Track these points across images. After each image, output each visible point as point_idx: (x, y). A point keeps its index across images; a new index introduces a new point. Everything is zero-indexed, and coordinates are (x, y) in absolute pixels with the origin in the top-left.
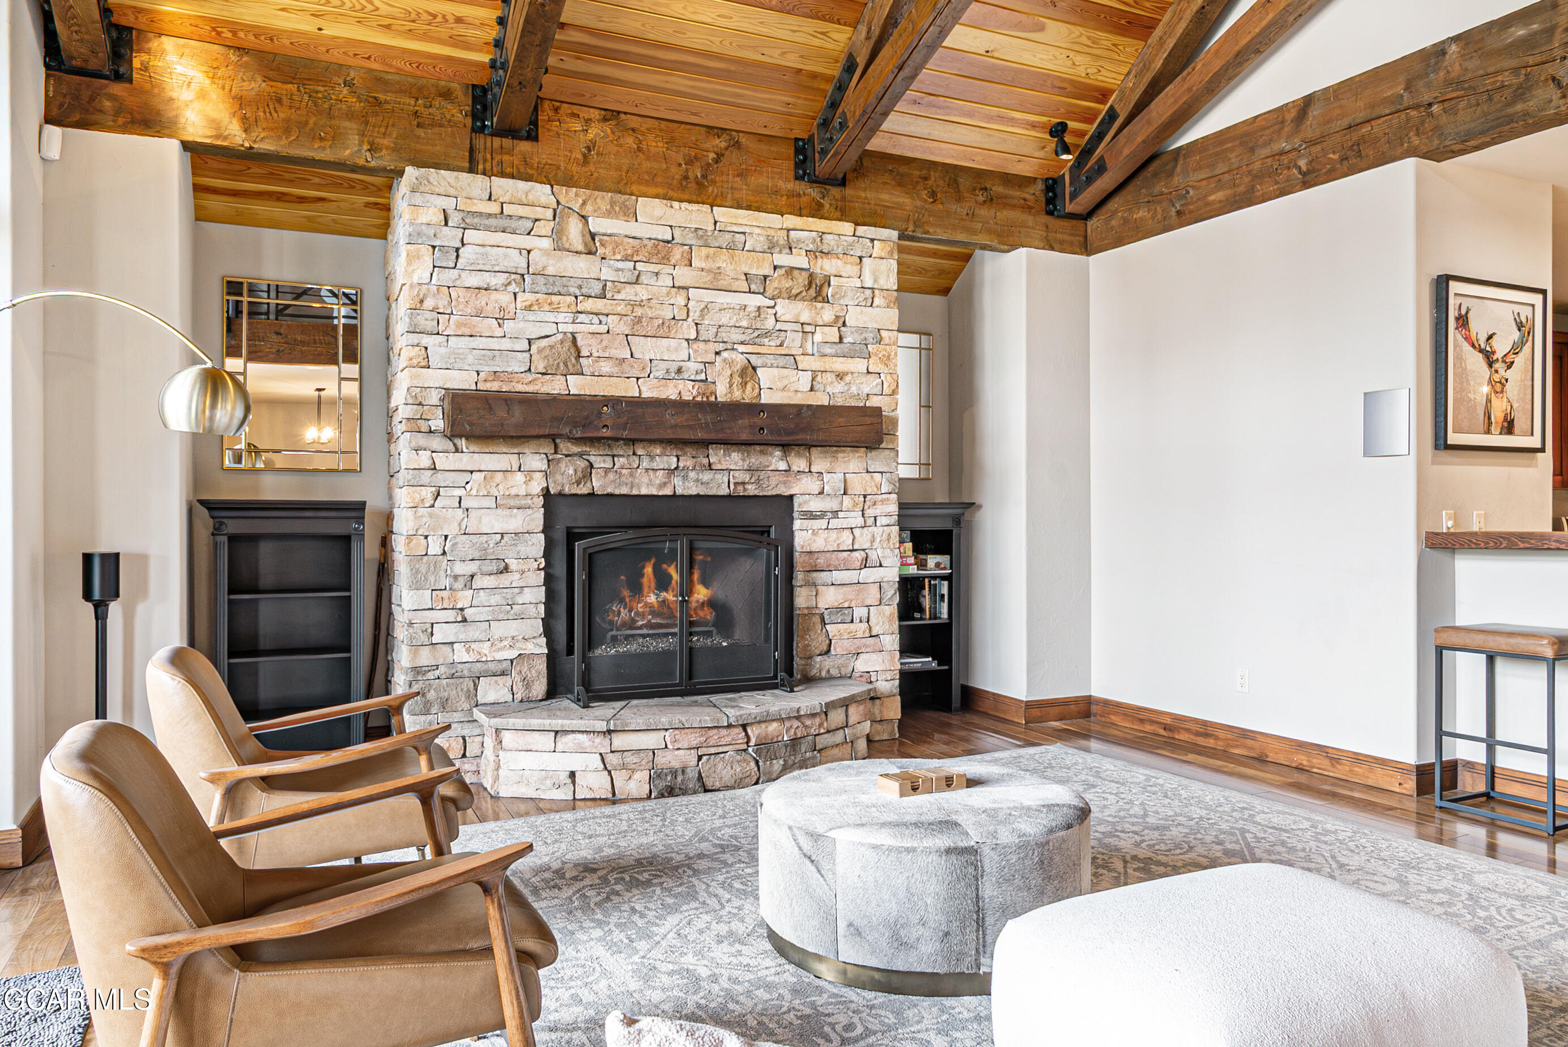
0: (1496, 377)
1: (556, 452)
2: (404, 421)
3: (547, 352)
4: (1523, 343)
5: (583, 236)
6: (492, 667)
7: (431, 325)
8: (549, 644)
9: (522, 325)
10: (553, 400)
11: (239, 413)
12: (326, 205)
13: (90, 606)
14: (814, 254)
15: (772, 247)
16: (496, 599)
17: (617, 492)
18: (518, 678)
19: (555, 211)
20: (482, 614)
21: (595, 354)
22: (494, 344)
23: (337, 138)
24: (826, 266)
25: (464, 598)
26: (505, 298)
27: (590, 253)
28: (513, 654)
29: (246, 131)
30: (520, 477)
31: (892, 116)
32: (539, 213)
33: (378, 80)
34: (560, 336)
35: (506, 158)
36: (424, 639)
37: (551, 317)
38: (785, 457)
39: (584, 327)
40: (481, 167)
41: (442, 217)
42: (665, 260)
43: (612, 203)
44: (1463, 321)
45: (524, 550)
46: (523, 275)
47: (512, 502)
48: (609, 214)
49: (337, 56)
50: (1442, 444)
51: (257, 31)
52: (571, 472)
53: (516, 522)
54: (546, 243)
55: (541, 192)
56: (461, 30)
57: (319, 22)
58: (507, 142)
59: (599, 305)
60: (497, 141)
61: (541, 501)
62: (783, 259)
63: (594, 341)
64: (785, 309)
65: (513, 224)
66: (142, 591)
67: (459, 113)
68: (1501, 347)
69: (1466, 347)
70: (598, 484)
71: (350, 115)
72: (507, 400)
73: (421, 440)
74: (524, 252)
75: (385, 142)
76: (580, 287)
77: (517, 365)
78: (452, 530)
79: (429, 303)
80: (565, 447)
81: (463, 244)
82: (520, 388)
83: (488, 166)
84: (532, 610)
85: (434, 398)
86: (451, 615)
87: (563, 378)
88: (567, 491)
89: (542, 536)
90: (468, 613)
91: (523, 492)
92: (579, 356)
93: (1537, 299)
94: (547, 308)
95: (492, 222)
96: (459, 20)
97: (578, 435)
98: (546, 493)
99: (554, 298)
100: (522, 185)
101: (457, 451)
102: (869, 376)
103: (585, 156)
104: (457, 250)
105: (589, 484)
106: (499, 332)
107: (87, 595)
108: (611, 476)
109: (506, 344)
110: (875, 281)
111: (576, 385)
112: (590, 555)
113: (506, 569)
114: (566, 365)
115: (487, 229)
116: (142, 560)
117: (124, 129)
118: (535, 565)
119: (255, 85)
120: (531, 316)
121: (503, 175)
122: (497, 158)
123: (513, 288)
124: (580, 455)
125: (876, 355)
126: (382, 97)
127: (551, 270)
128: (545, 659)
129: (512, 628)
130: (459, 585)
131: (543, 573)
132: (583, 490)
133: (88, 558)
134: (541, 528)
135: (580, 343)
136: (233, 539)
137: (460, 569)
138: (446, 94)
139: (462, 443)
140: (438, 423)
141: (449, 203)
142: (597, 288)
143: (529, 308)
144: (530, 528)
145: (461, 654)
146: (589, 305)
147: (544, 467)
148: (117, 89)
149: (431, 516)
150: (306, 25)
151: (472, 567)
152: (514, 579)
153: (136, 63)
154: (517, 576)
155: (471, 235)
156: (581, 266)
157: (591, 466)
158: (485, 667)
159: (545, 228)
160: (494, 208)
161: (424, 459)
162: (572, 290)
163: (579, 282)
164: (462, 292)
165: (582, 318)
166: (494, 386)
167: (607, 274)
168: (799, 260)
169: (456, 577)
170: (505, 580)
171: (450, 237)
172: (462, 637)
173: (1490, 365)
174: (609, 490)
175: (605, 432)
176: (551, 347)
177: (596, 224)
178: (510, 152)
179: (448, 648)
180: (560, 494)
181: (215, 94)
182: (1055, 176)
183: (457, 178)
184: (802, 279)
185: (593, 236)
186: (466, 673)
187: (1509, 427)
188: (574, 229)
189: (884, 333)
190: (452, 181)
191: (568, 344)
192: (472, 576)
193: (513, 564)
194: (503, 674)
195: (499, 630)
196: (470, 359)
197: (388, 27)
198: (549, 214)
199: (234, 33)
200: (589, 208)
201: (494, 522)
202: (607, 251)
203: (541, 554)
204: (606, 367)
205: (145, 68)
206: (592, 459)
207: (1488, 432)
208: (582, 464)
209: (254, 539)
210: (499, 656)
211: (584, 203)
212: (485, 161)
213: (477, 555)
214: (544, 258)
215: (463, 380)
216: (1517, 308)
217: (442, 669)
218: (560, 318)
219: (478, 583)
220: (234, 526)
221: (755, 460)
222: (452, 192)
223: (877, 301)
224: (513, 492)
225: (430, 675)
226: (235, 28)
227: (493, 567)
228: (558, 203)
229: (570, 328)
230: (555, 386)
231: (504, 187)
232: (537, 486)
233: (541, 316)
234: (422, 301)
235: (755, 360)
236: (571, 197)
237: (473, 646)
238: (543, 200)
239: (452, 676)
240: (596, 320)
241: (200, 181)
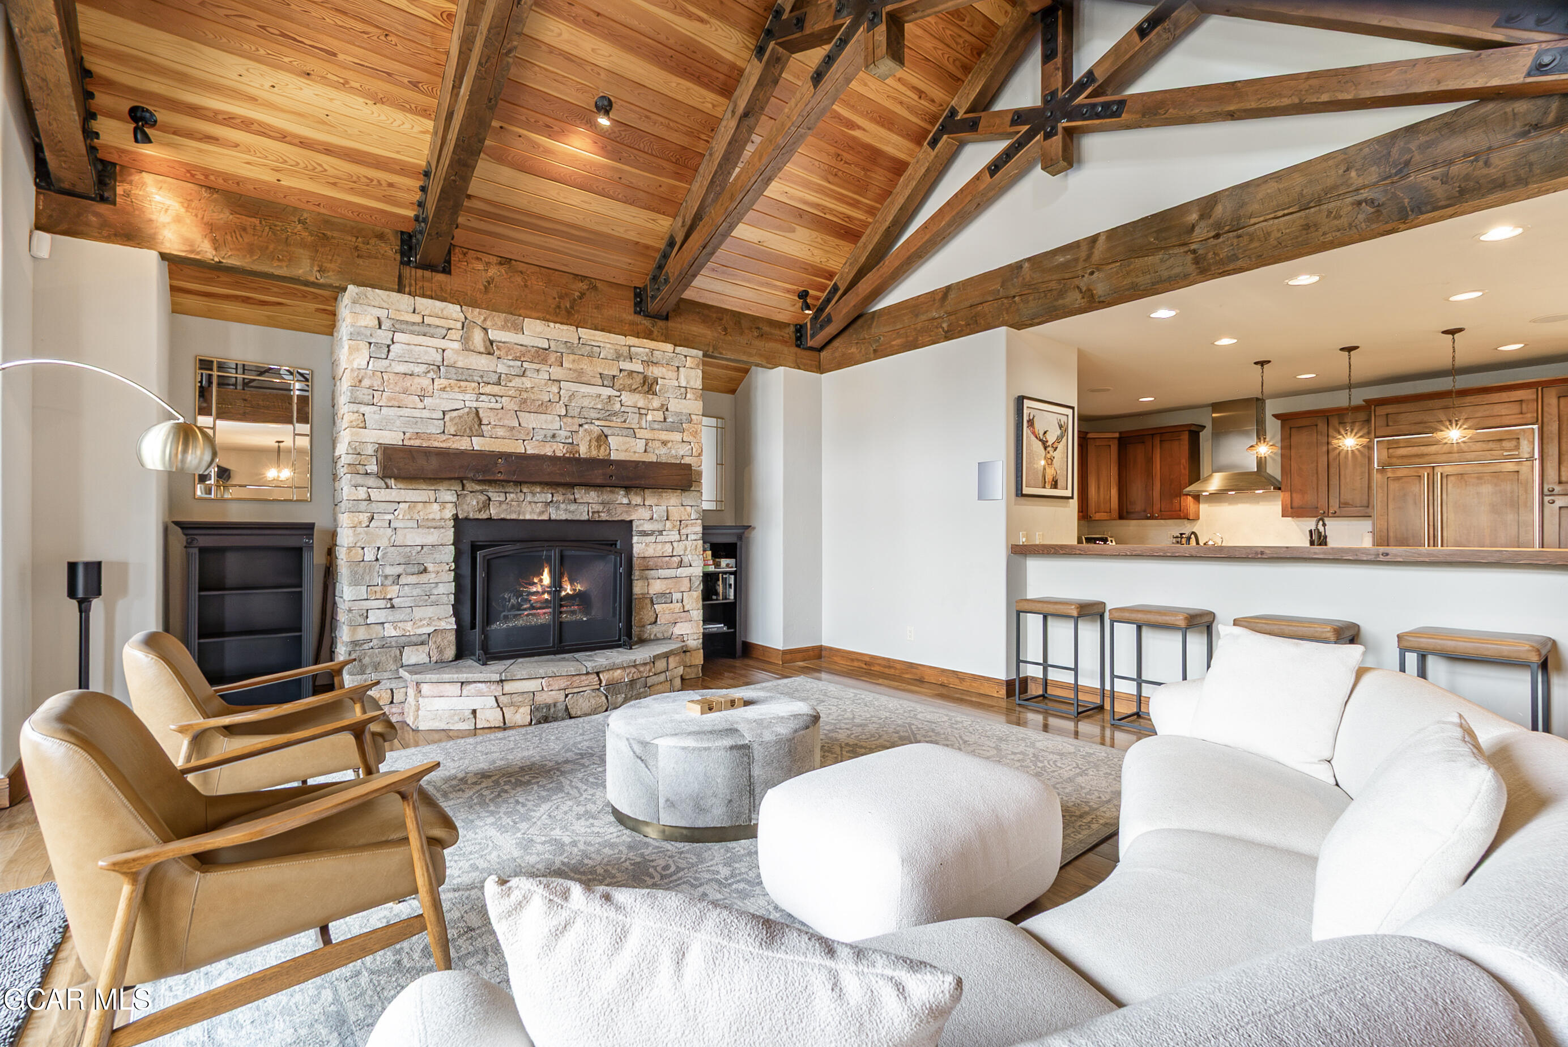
0: (1049, 456)
1: (463, 489)
2: (346, 466)
3: (457, 420)
4: (1062, 437)
5: (484, 342)
6: (414, 639)
7: (368, 399)
8: (457, 623)
9: (438, 401)
10: (461, 454)
11: (207, 457)
12: (284, 308)
13: (74, 603)
14: (647, 363)
15: (618, 357)
16: (416, 592)
17: (508, 517)
18: (434, 646)
19: (463, 323)
20: (408, 602)
21: (493, 423)
22: (417, 413)
23: (291, 260)
24: (655, 371)
25: (393, 591)
26: (426, 382)
27: (489, 354)
28: (430, 629)
29: (216, 249)
30: (436, 507)
31: (698, 277)
32: (451, 324)
33: (327, 222)
34: (466, 410)
35: (426, 284)
36: (361, 621)
37: (461, 396)
38: (627, 495)
39: (485, 404)
40: (407, 289)
41: (377, 322)
42: (544, 361)
43: (506, 321)
44: (1031, 422)
45: (438, 557)
46: (439, 367)
47: (430, 524)
48: (503, 328)
49: (292, 201)
50: (1020, 493)
51: (226, 177)
52: (474, 503)
53: (432, 537)
54: (456, 345)
55: (453, 310)
56: (392, 192)
57: (278, 176)
58: (428, 274)
59: (496, 390)
60: (420, 272)
61: (452, 523)
62: (627, 365)
63: (491, 414)
64: (627, 398)
65: (432, 330)
66: (123, 589)
67: (390, 250)
68: (1051, 439)
69: (1033, 438)
70: (494, 512)
71: (303, 245)
72: (427, 453)
73: (359, 479)
74: (440, 351)
75: (332, 266)
76: (482, 377)
77: (435, 428)
78: (383, 543)
79: (366, 383)
80: (470, 486)
81: (393, 343)
82: (436, 444)
83: (413, 289)
84: (445, 599)
85: (370, 450)
86: (382, 604)
87: (469, 439)
88: (471, 516)
89: (452, 548)
90: (395, 601)
91: (438, 517)
92: (480, 424)
93: (1069, 412)
94: (457, 390)
95: (416, 328)
96: (391, 185)
97: (480, 478)
98: (456, 518)
99: (462, 383)
100: (438, 303)
101: (387, 487)
102: (683, 444)
103: (485, 287)
104: (389, 346)
105: (487, 512)
106: (421, 405)
107: (72, 593)
108: (504, 506)
109: (426, 414)
110: (688, 383)
111: (478, 444)
112: (488, 560)
113: (425, 570)
114: (471, 429)
115: (412, 333)
116: (123, 567)
117: (108, 239)
118: (447, 568)
119: (224, 216)
120: (445, 395)
121: (424, 296)
122: (420, 284)
123: (431, 375)
124: (482, 492)
125: (688, 430)
126: (329, 233)
127: (460, 364)
128: (454, 632)
129: (430, 611)
130: (388, 582)
131: (453, 573)
132: (484, 516)
133: (72, 567)
134: (452, 542)
135: (481, 415)
136: (202, 550)
137: (389, 570)
138: (381, 237)
139: (392, 482)
140: (373, 468)
141: (383, 314)
142: (494, 378)
143: (443, 389)
144: (443, 542)
145: (390, 631)
146: (488, 389)
147: (455, 499)
148: (102, 208)
149: (367, 533)
150: (268, 176)
151: (399, 570)
152: (431, 577)
153: (119, 190)
154: (433, 575)
155: (398, 336)
156: (483, 363)
157: (490, 499)
158: (408, 639)
159: (456, 335)
160: (417, 319)
161: (362, 493)
162: (476, 378)
163: (481, 373)
164: (391, 376)
165: (483, 398)
166: (417, 443)
167: (501, 369)
168: (638, 367)
169: (386, 577)
170: (424, 578)
171: (383, 336)
172: (390, 618)
173: (1045, 448)
174: (502, 516)
175: (500, 476)
176: (460, 417)
177: (493, 334)
178: (430, 280)
179: (380, 627)
180: (467, 519)
181: (189, 219)
182: (801, 323)
183: (388, 295)
184: (639, 379)
185: (491, 343)
186: (393, 643)
187: (1055, 485)
188: (478, 336)
189: (693, 417)
190: (385, 298)
191: (472, 415)
192: (399, 576)
193: (430, 567)
194: (422, 643)
195: (418, 613)
196: (398, 423)
197: (334, 184)
198: (459, 325)
199: (207, 176)
200: (489, 324)
201: (416, 538)
202: (502, 353)
203: (452, 559)
204: (500, 432)
205: (127, 194)
206: (490, 494)
207: (1044, 487)
208: (482, 498)
209: (222, 550)
210: (419, 631)
211: (485, 320)
212: (410, 285)
213: (402, 561)
214: (455, 356)
215: (392, 438)
216: (1060, 417)
217: (375, 642)
218: (467, 397)
219: (403, 580)
220: (204, 541)
221: (606, 496)
222: (385, 305)
223: (689, 396)
224: (431, 516)
225: (366, 646)
226: (207, 173)
227: (415, 569)
228: (466, 318)
229: (475, 404)
230: (463, 444)
231: (425, 304)
232: (449, 513)
233: (452, 395)
234: (360, 381)
235: (606, 431)
236: (476, 315)
237: (399, 624)
238: (455, 316)
239: (383, 647)
240: (493, 400)
241: (176, 283)
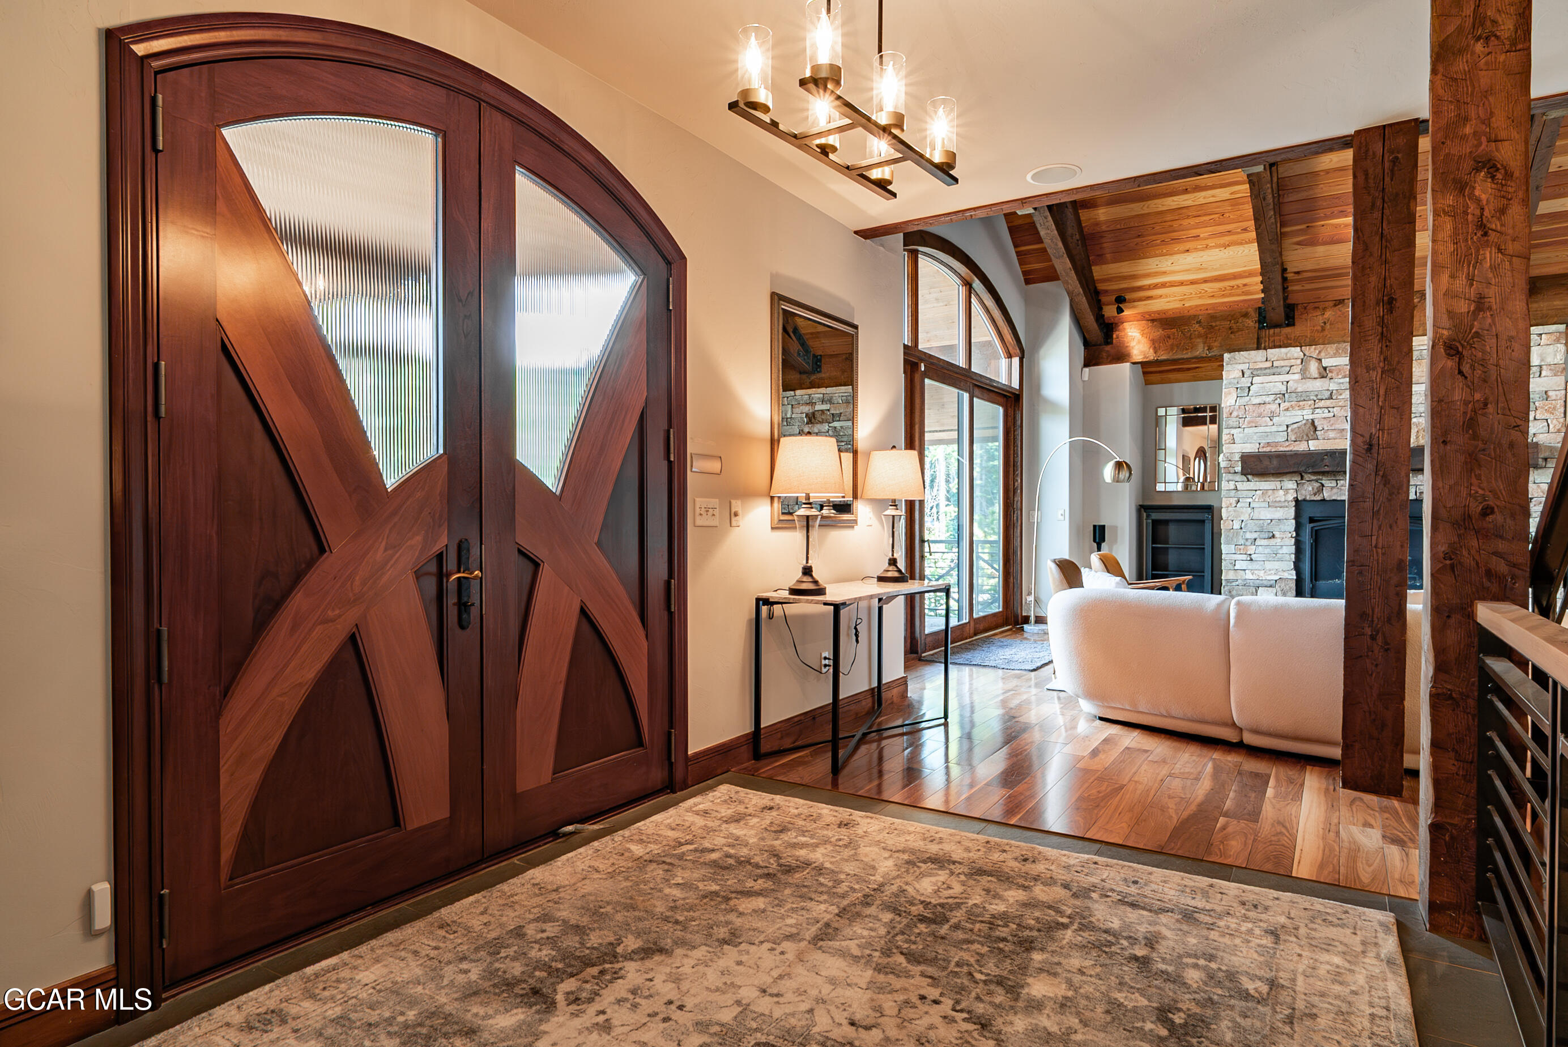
1: (1302, 479)
2: (1225, 468)
3: (1296, 430)
5: (1318, 369)
6: (1265, 583)
7: (1236, 424)
8: (1297, 574)
9: (1283, 418)
10: (1296, 455)
13: (1095, 544)
16: (1267, 551)
17: (1339, 499)
18: (1279, 589)
19: (1302, 359)
20: (1261, 557)
21: (1326, 428)
22: (1268, 429)
23: (1193, 347)
25: (1251, 549)
26: (1274, 407)
27: (1323, 377)
28: (1277, 578)
29: (1155, 353)
30: (1281, 492)
32: (1293, 362)
33: (1213, 317)
34: (1304, 422)
35: (1276, 338)
36: (1231, 567)
37: (1300, 413)
39: (1319, 415)
40: (1263, 345)
41: (1241, 374)
43: (1337, 349)
45: (1283, 527)
46: (1284, 394)
47: (1277, 505)
48: (1334, 356)
49: (1192, 312)
51: (1158, 312)
52: (1310, 489)
53: (1279, 514)
54: (1297, 377)
55: (1296, 352)
56: (1247, 288)
57: (1183, 303)
58: (1277, 330)
59: (1328, 403)
60: (1272, 331)
61: (1294, 503)
63: (1325, 422)
65: (1279, 370)
66: (1115, 540)
67: (1251, 323)
70: (1327, 495)
71: (1200, 336)
72: (1269, 456)
73: (1231, 477)
74: (1285, 383)
75: (1216, 344)
76: (1317, 395)
77: (1281, 438)
78: (1245, 517)
79: (1235, 414)
80: (1307, 477)
81: (1252, 384)
82: (1282, 449)
83: (1267, 344)
84: (1287, 557)
85: (1237, 457)
86: (1244, 557)
87: (1306, 443)
88: (1308, 498)
89: (1294, 522)
90: (1253, 556)
91: (1283, 499)
92: (1315, 430)
94: (1297, 408)
95: (1268, 371)
96: (1245, 285)
97: (1310, 471)
98: (1296, 500)
99: (1301, 403)
100: (1283, 350)
101: (1248, 481)
102: (1536, 422)
103: (1322, 327)
104: (1249, 387)
105: (1321, 495)
106: (1271, 423)
107: (1095, 541)
108: (1335, 490)
109: (1274, 429)
110: (1542, 360)
111: (1313, 445)
112: (1316, 531)
113: (1273, 536)
114: (1307, 435)
115: (1265, 375)
116: (1115, 528)
117: (1111, 362)
118: (1290, 535)
119: (1159, 333)
120: (1288, 413)
121: (1275, 347)
122: (1272, 339)
123: (1278, 401)
124: (1317, 481)
125: (1542, 408)
126: (1214, 324)
127: (1299, 390)
128: (1294, 582)
129: (1276, 565)
130: (1249, 543)
131: (1293, 540)
132: (1318, 498)
133: (1095, 526)
134: (1293, 517)
135: (1316, 424)
136: (1155, 523)
137: (1248, 535)
138: (1246, 315)
139: (1250, 477)
140: (1239, 469)
141: (1245, 367)
142: (1327, 394)
143: (1287, 410)
144: (1287, 517)
145: (1249, 575)
146: (1322, 404)
147: (1295, 487)
148: (1108, 348)
149: (1234, 511)
150: (1177, 305)
151: (1255, 535)
152: (1277, 541)
153: (1114, 336)
154: (1279, 540)
155: (1256, 380)
156: (1319, 385)
157: (1323, 486)
158: (1261, 582)
159: (1297, 369)
160: (1269, 364)
161: (1232, 485)
162: (1312, 398)
163: (1316, 393)
164: (1251, 407)
165: (1317, 411)
166: (1268, 449)
167: (1333, 386)
169: (1247, 540)
170: (1272, 542)
171: (1245, 382)
172: (1250, 567)
174: (1334, 498)
175: (1327, 469)
176: (1299, 428)
177: (1326, 363)
178: (1279, 335)
179: (1243, 572)
180: (1304, 500)
181: (1145, 341)
185: (1325, 369)
186: (1251, 584)
188: (1313, 367)
189: (1550, 393)
190: (1246, 356)
191: (1309, 425)
192: (1255, 539)
193: (1277, 534)
194: (1271, 586)
195: (1268, 565)
196: (1255, 437)
197: (1213, 296)
198: (1299, 362)
199: (1150, 315)
200: (1323, 354)
201: (1267, 514)
202: (1334, 375)
203: (1293, 529)
204: (1332, 435)
205: (1118, 337)
206: (1323, 482)
208: (1317, 485)
209: (1166, 522)
210: (1269, 578)
211: (1320, 352)
212: (1265, 341)
213: (1258, 530)
214: (1295, 385)
215: (1251, 448)
217: (1240, 582)
218: (1305, 412)
219: (1258, 542)
220: (1155, 516)
222: (1247, 361)
223: (1544, 373)
224: (1278, 499)
225: (1234, 584)
226: (1149, 313)
227: (1266, 536)
228: (1305, 355)
229: (1311, 417)
230: (1302, 447)
231: (1273, 353)
232: (1291, 496)
233: (1294, 412)
234: (1231, 414)
236: (1312, 351)
237: (1256, 572)
238: (1296, 355)
239: (1245, 585)
240: (1326, 411)
241: (1145, 370)
